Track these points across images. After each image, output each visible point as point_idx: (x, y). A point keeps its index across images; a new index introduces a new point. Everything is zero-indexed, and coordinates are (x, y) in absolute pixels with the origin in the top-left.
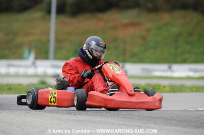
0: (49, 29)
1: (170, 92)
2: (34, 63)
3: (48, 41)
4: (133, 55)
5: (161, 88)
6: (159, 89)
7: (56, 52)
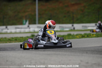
0: (35, 9)
1: (96, 37)
2: (28, 26)
3: (35, 15)
4: (78, 20)
5: (91, 35)
6: (90, 36)
7: (39, 20)
